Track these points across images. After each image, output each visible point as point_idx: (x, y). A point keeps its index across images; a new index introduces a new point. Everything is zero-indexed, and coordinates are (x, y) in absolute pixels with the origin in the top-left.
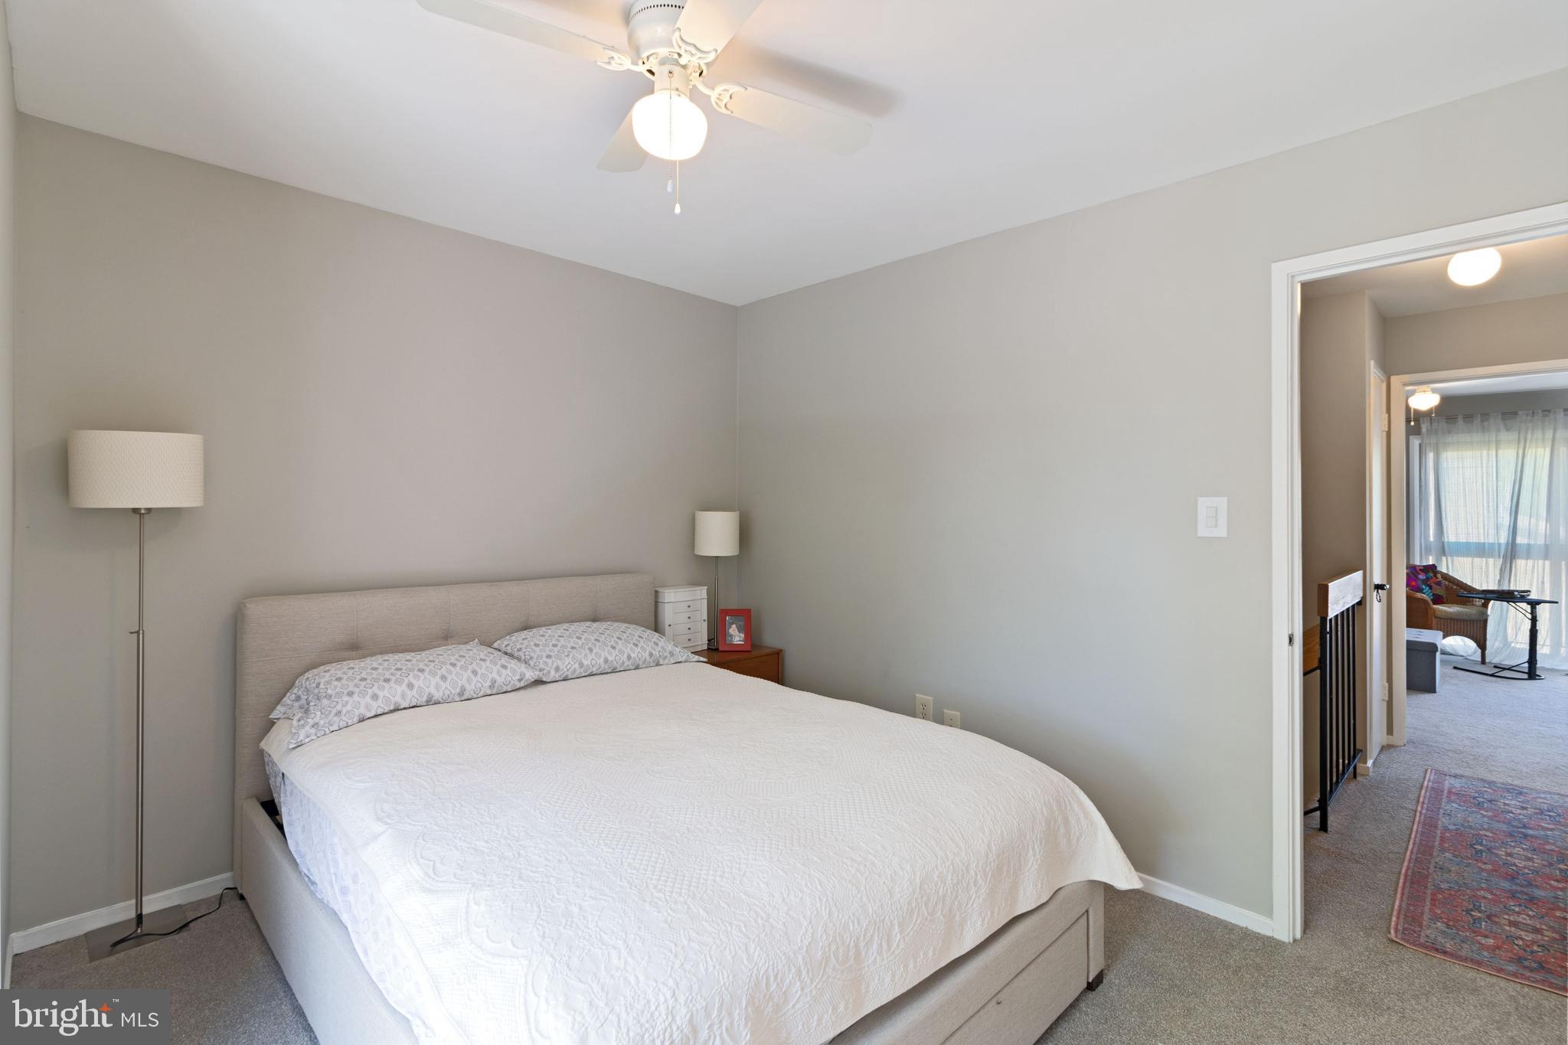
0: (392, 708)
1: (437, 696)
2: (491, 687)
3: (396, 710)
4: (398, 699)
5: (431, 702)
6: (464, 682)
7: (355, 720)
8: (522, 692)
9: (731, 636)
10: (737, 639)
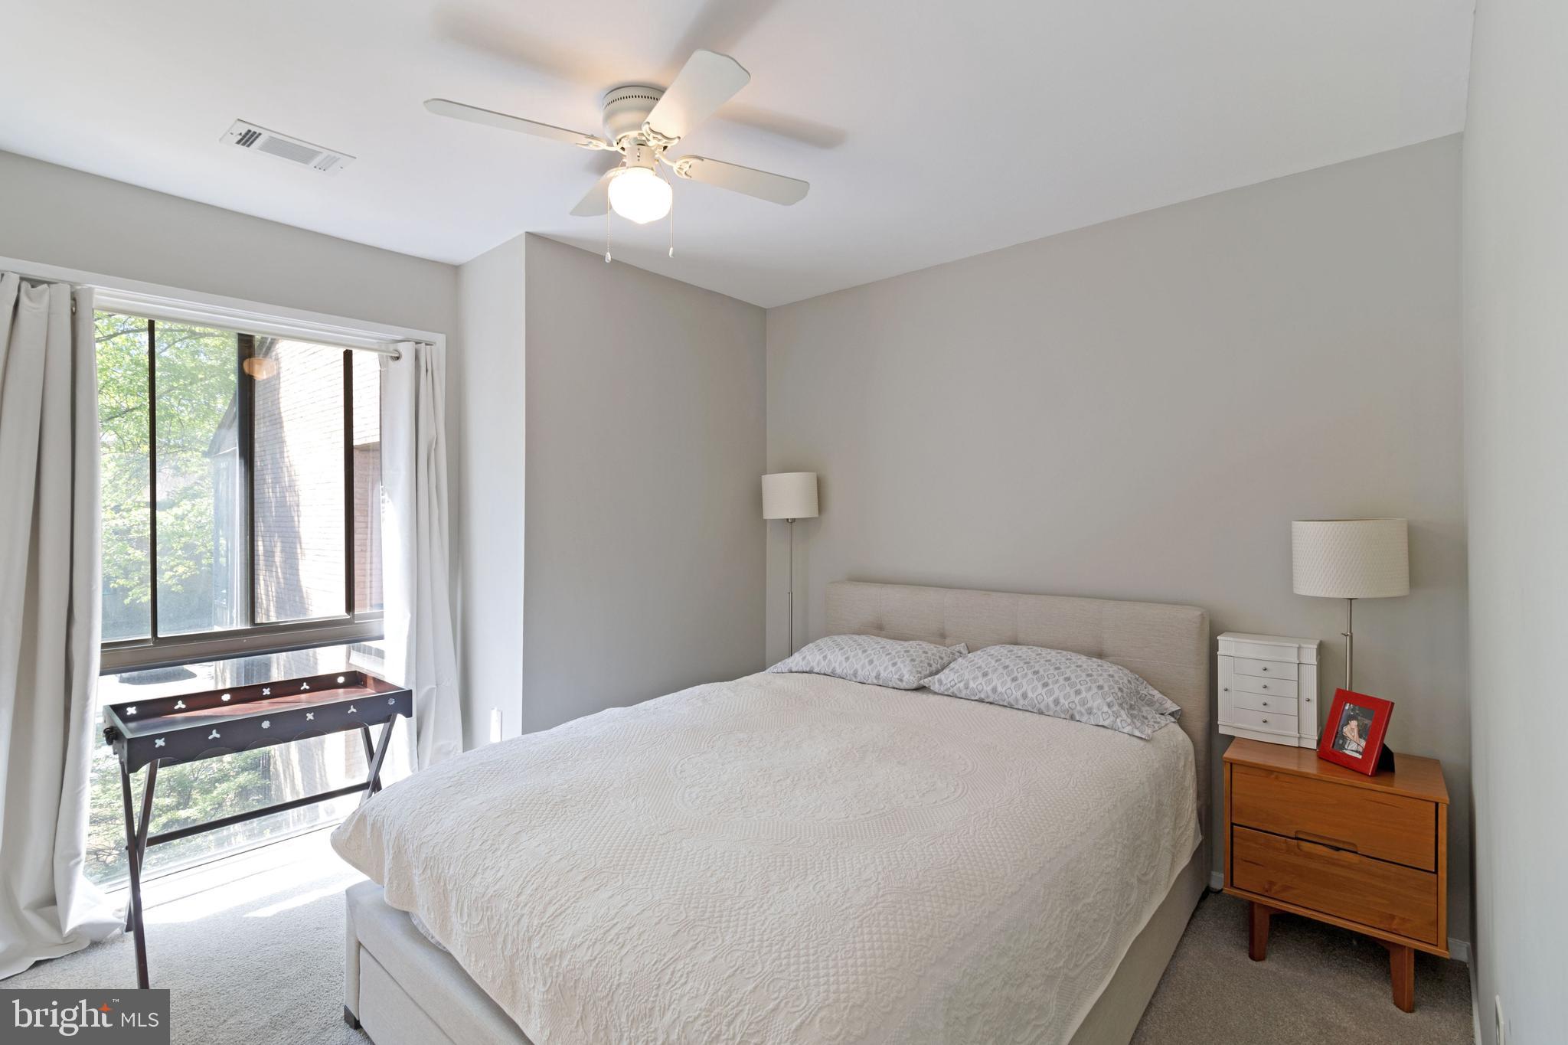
0: (808, 669)
1: (839, 671)
2: (878, 677)
3: (810, 672)
4: (814, 664)
5: (833, 675)
6: (858, 666)
7: (786, 670)
8: (909, 692)
9: (1344, 738)
10: (1353, 746)
